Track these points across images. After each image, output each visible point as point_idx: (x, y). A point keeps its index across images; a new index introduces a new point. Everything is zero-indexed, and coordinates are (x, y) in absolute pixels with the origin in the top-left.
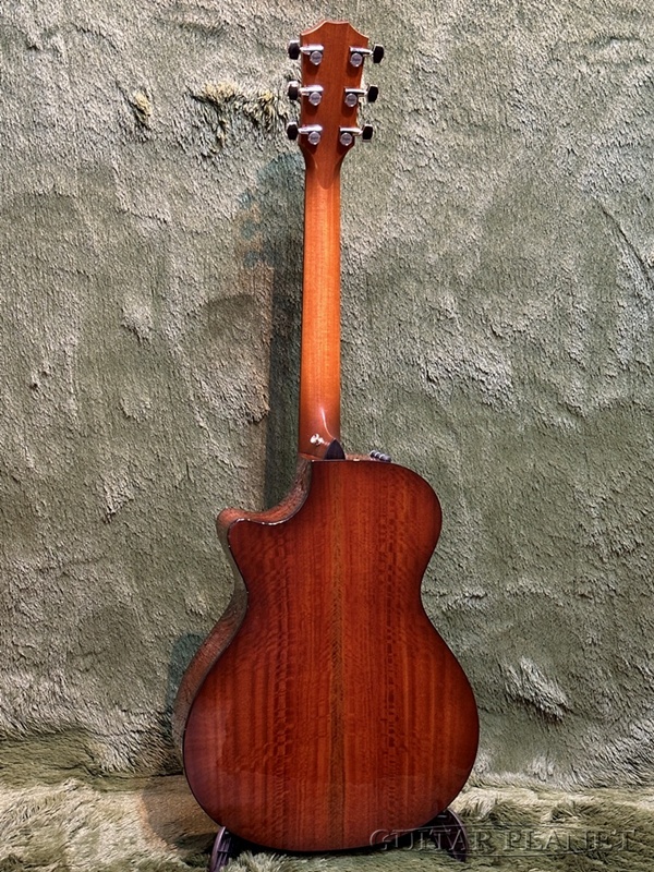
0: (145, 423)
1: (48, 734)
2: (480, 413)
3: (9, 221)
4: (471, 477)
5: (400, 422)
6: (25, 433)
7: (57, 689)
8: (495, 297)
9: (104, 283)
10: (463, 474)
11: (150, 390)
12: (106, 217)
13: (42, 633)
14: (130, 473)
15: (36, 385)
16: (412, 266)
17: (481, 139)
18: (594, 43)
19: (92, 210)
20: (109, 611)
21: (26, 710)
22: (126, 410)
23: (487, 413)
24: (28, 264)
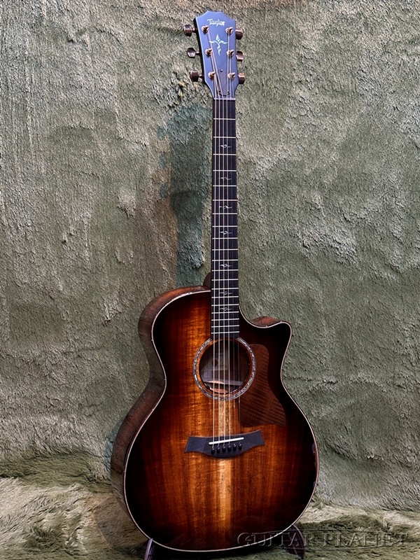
0: (130, 266)
1: (65, 454)
2: (335, 268)
3: (53, 143)
4: (329, 307)
5: (285, 271)
6: (58, 270)
7: (72, 426)
8: (346, 196)
9: (108, 181)
10: (324, 305)
11: (133, 247)
12: (110, 141)
13: (64, 391)
14: (120, 296)
15: (65, 241)
16: (295, 176)
17: (340, 100)
18: (412, 42)
19: (102, 137)
20: (105, 379)
21: (52, 439)
22: (118, 258)
23: (340, 268)
24: (63, 168)
